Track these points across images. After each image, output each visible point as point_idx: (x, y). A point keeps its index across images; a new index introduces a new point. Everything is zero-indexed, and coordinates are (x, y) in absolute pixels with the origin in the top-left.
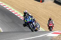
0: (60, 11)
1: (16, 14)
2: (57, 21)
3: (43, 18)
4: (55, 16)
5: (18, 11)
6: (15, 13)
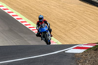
0: (85, 12)
1: (15, 17)
2: (81, 29)
3: (58, 23)
4: (77, 20)
5: (18, 12)
6: (13, 16)
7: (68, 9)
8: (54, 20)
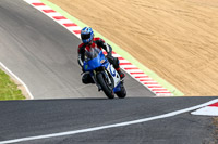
6: (77, 33)
7: (199, 17)
8: (166, 43)
